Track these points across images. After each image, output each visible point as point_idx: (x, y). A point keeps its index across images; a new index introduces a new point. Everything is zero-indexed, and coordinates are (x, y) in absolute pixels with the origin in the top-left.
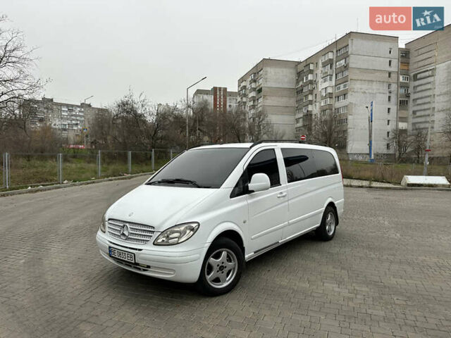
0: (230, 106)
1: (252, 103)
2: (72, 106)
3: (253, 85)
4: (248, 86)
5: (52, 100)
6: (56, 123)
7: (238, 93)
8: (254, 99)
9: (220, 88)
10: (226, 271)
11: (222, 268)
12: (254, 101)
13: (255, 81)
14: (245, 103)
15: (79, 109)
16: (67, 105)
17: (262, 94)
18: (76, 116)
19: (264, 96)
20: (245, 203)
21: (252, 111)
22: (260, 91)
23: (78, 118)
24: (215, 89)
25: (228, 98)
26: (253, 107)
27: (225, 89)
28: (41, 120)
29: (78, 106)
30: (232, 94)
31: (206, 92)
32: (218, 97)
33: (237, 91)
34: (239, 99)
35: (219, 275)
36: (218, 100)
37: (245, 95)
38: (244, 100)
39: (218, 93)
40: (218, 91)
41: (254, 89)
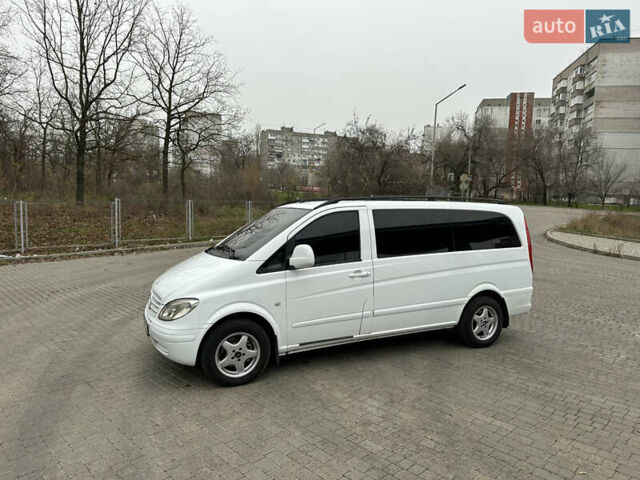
0: (539, 122)
1: (574, 115)
2: (314, 136)
3: (579, 85)
4: (570, 88)
5: (291, 129)
6: (294, 159)
7: (553, 100)
8: (579, 108)
9: (522, 94)
10: (243, 359)
11: (238, 355)
12: (579, 112)
13: (582, 78)
14: (562, 116)
15: (321, 140)
16: (308, 135)
17: (594, 98)
18: (318, 148)
19: (598, 102)
20: (283, 281)
21: (575, 129)
22: (591, 93)
23: (321, 152)
24: (513, 96)
25: (535, 109)
26: (577, 121)
27: (531, 95)
28: (279, 156)
29: (321, 136)
30: (542, 102)
31: (498, 103)
32: (518, 108)
33: (550, 96)
34: (553, 110)
35: (234, 362)
36: (518, 113)
37: (564, 103)
38: (562, 110)
39: (518, 102)
40: (518, 99)
41: (580, 92)
